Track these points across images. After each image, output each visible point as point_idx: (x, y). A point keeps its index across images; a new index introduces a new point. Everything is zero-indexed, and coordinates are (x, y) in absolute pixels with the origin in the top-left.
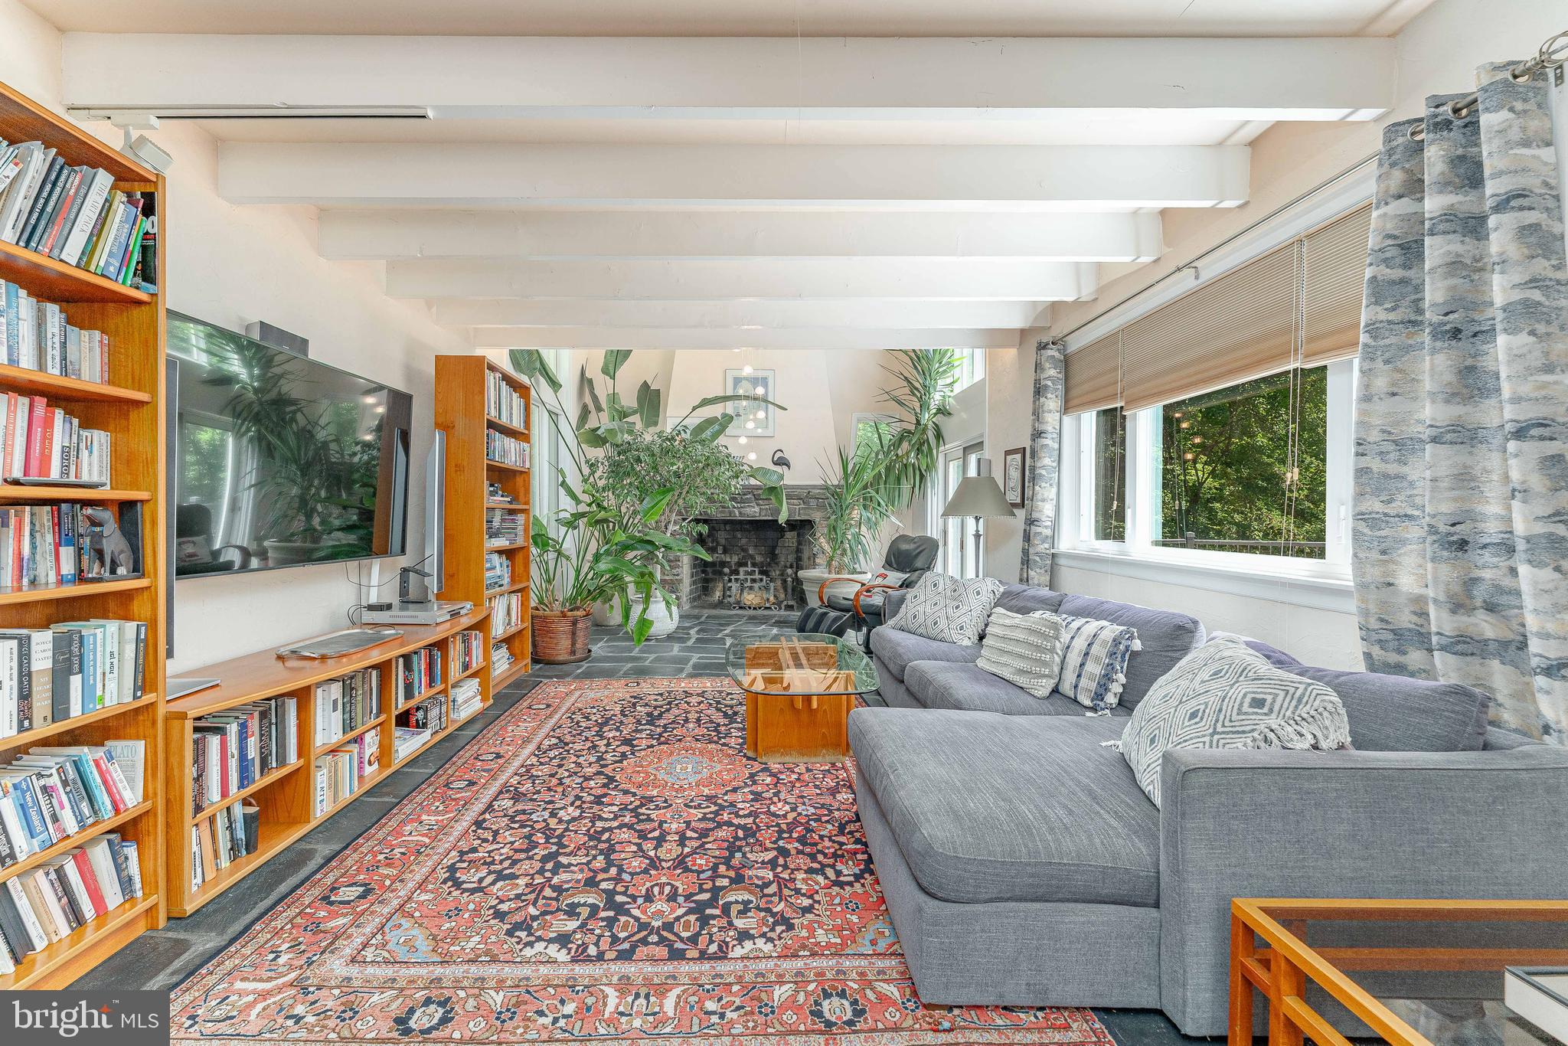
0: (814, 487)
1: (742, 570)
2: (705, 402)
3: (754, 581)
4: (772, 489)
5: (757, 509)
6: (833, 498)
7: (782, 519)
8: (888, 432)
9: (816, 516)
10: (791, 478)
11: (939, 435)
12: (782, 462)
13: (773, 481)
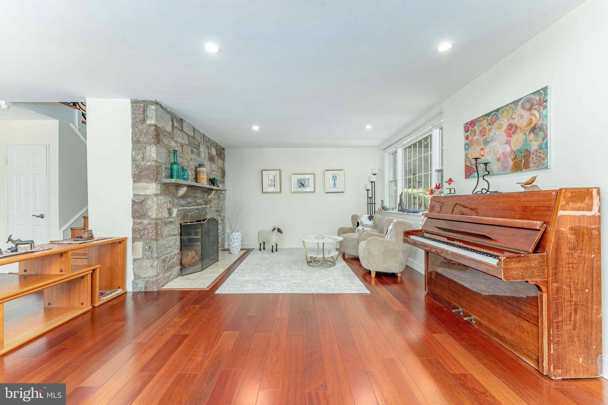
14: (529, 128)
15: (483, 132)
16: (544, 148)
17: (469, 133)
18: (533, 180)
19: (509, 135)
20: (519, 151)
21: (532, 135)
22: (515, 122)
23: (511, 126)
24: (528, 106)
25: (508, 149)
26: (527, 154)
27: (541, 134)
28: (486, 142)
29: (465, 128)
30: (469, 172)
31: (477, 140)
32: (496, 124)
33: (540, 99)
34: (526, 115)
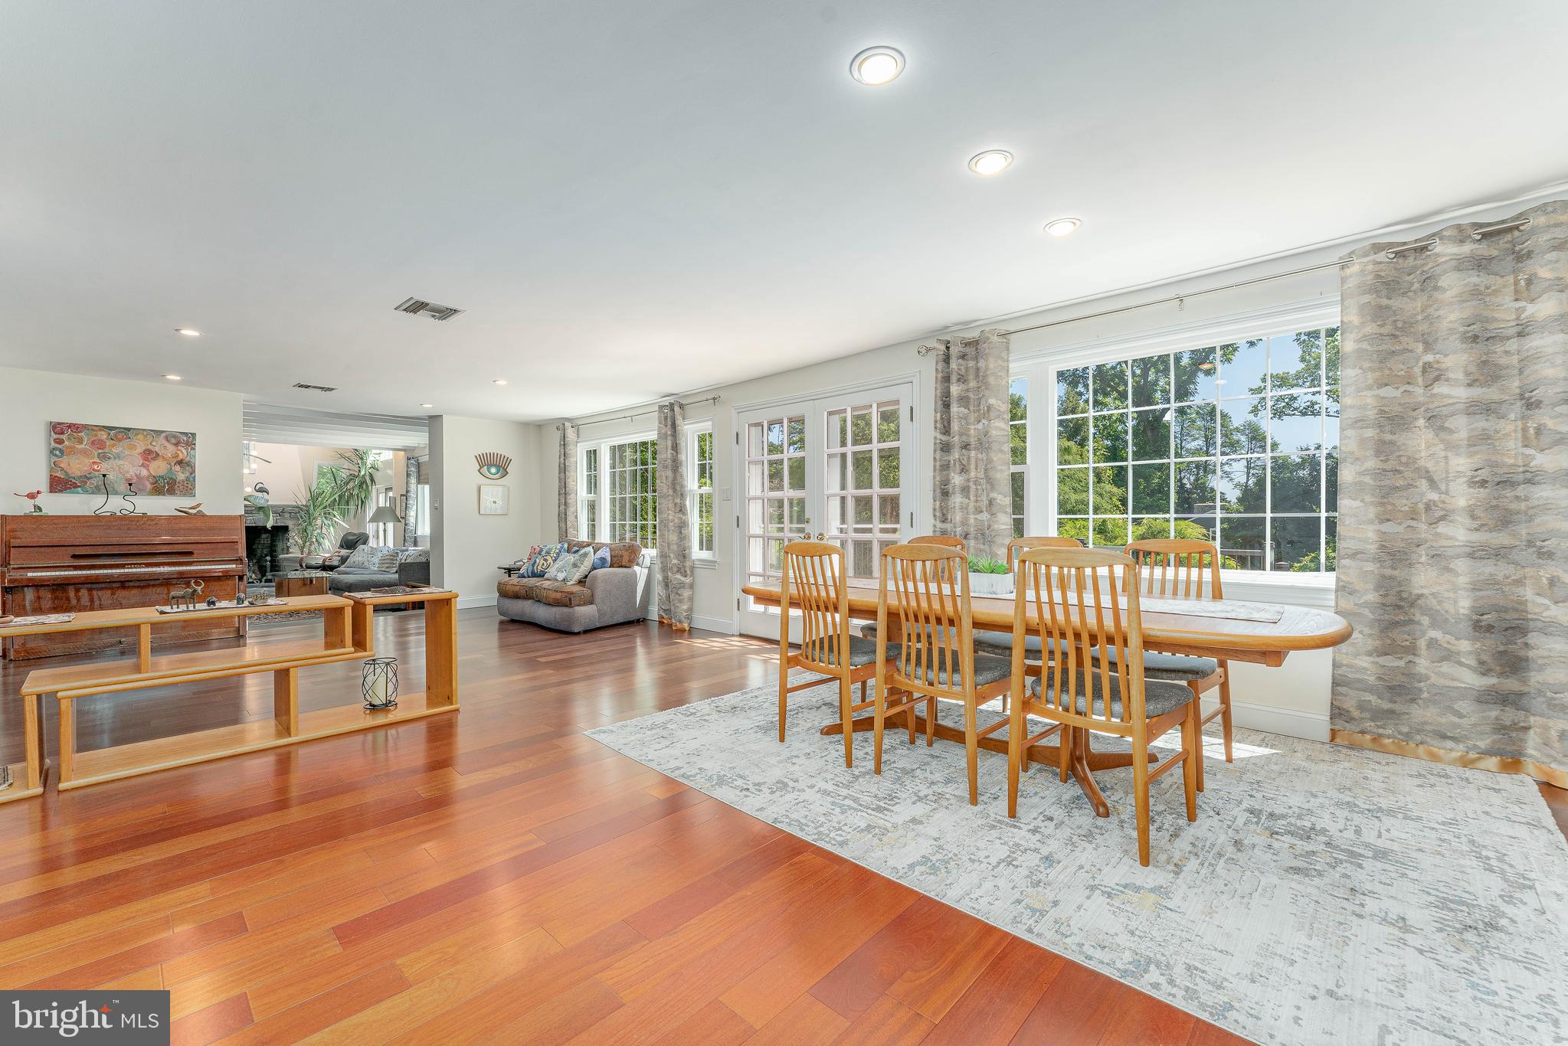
0: (288, 506)
4: (261, 508)
6: (304, 513)
7: (269, 526)
8: (341, 477)
9: (290, 524)
10: (273, 500)
11: (372, 480)
12: (262, 490)
13: (261, 503)
14: (175, 460)
15: (98, 445)
16: (192, 481)
17: (63, 437)
18: (199, 505)
19: (146, 459)
20: (162, 477)
21: (178, 468)
22: (155, 449)
23: (148, 452)
24: (173, 441)
26: (172, 483)
27: (188, 469)
28: (104, 457)
29: (54, 428)
30: (61, 485)
31: (83, 450)
32: (125, 443)
33: (187, 440)
34: (171, 448)
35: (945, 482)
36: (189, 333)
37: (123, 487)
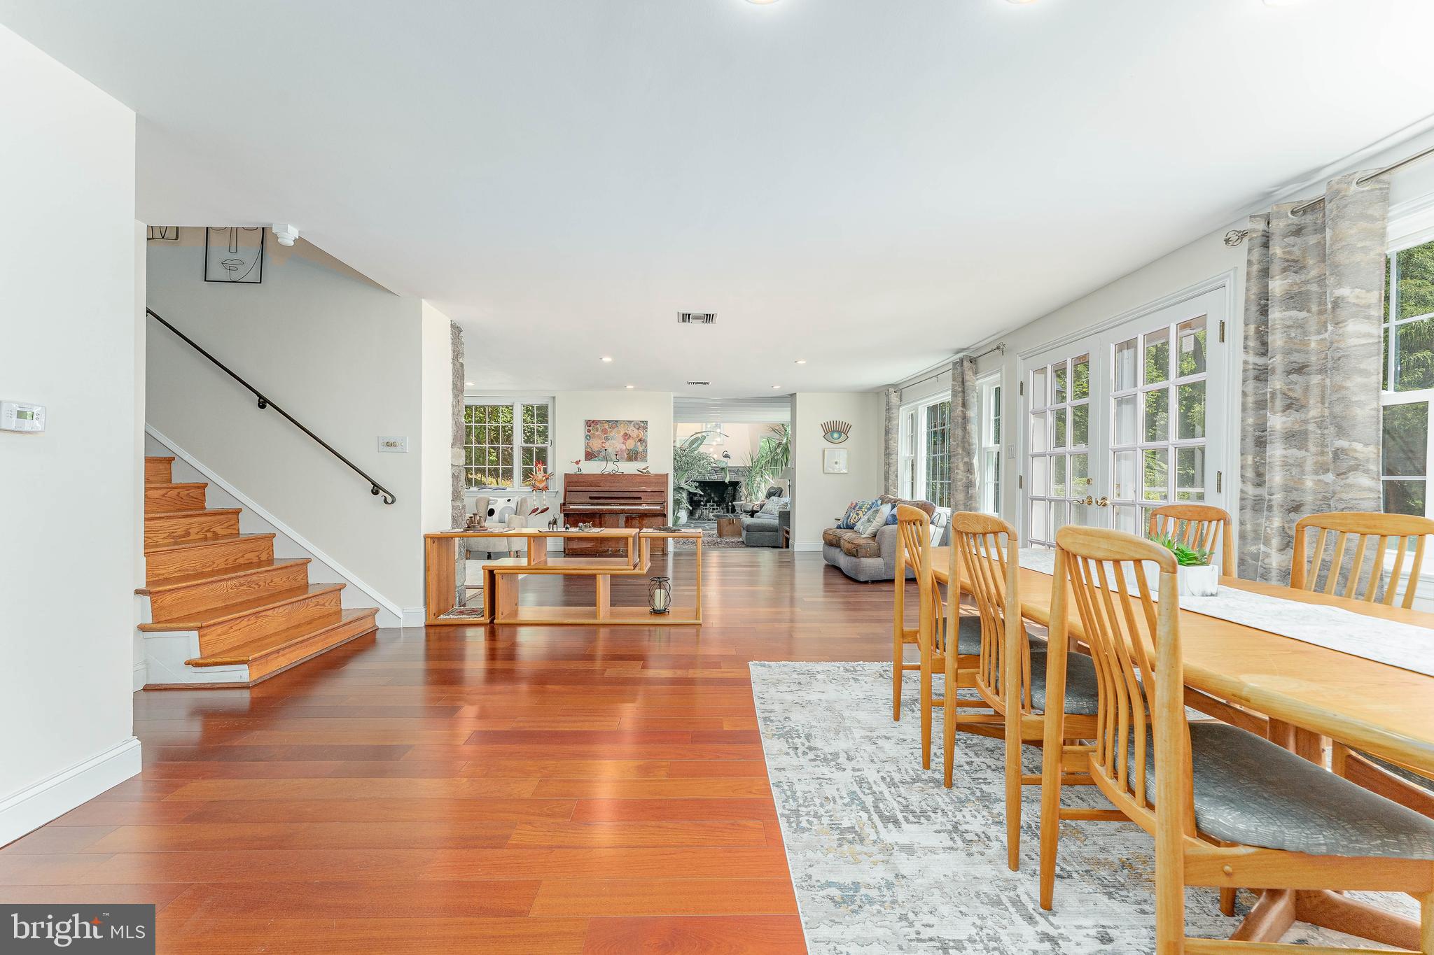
0: (741, 467)
1: (708, 504)
2: (696, 433)
3: (714, 509)
4: (723, 469)
5: (716, 477)
6: (748, 471)
7: (727, 481)
8: (773, 444)
9: (741, 479)
10: (731, 463)
12: (727, 456)
13: (723, 465)
14: (638, 439)
15: (605, 431)
16: (645, 451)
17: (591, 428)
18: (647, 467)
19: (625, 439)
20: (632, 450)
21: (639, 444)
22: (629, 432)
23: (626, 434)
24: (637, 427)
25: (624, 448)
26: (636, 453)
27: (644, 444)
28: (607, 439)
29: (587, 423)
30: (590, 456)
31: (598, 436)
32: (616, 429)
33: (643, 426)
34: (636, 431)
35: (1262, 427)
36: (607, 359)
37: (614, 457)
